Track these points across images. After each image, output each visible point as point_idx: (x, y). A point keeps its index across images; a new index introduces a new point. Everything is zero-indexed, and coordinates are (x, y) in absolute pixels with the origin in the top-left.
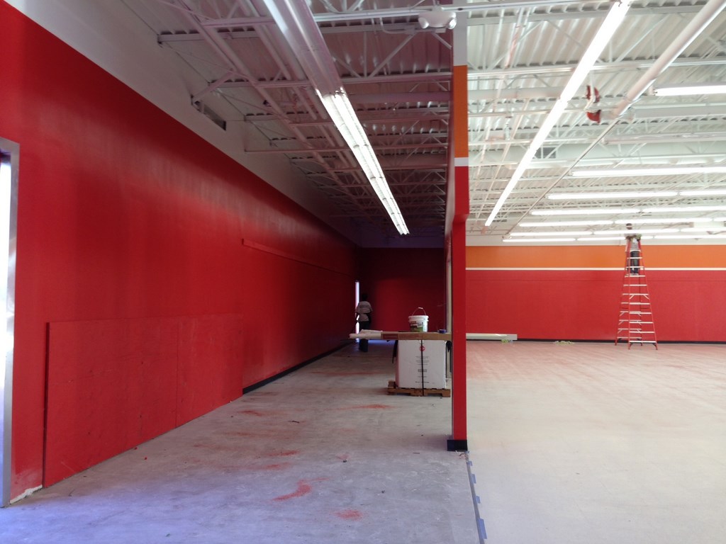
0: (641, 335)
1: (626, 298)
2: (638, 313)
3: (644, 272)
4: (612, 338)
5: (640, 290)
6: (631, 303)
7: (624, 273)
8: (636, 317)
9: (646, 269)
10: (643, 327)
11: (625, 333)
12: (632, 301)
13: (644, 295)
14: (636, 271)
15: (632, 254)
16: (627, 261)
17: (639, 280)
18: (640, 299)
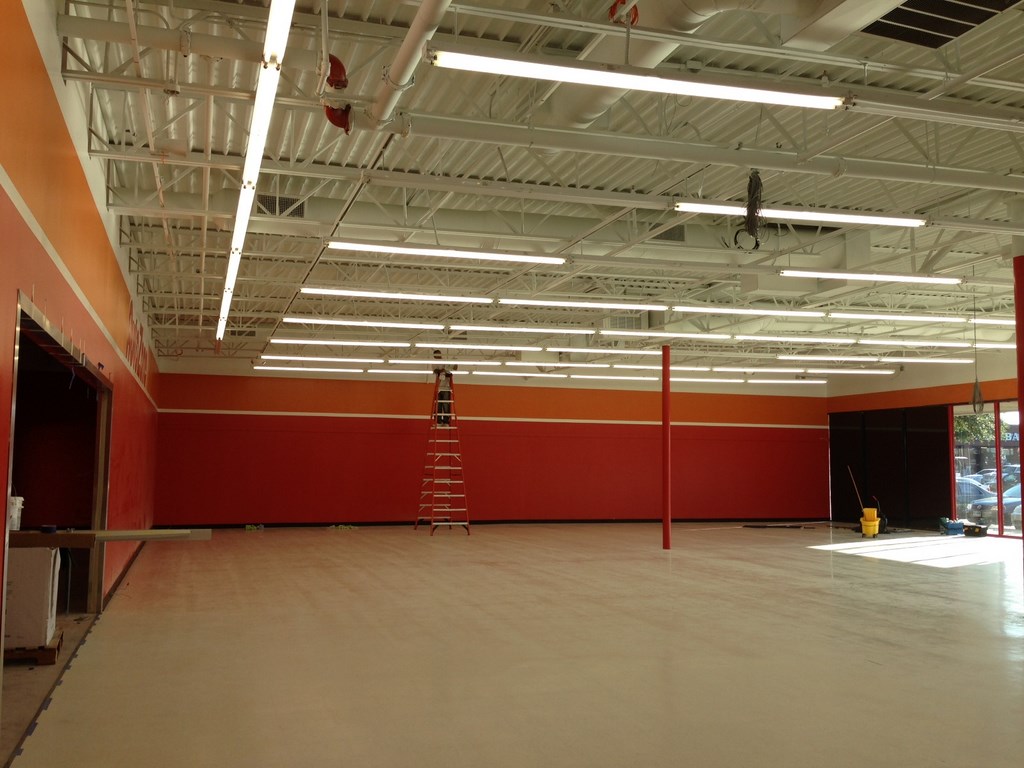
0: (449, 513)
1: (431, 461)
2: (448, 481)
3: (456, 423)
4: (412, 519)
5: (450, 448)
6: (436, 468)
7: (429, 423)
8: (443, 487)
9: (459, 418)
10: (454, 503)
11: (428, 511)
12: (438, 464)
13: (455, 455)
14: (447, 420)
15: (442, 396)
16: (434, 405)
17: (450, 434)
18: (450, 461)
